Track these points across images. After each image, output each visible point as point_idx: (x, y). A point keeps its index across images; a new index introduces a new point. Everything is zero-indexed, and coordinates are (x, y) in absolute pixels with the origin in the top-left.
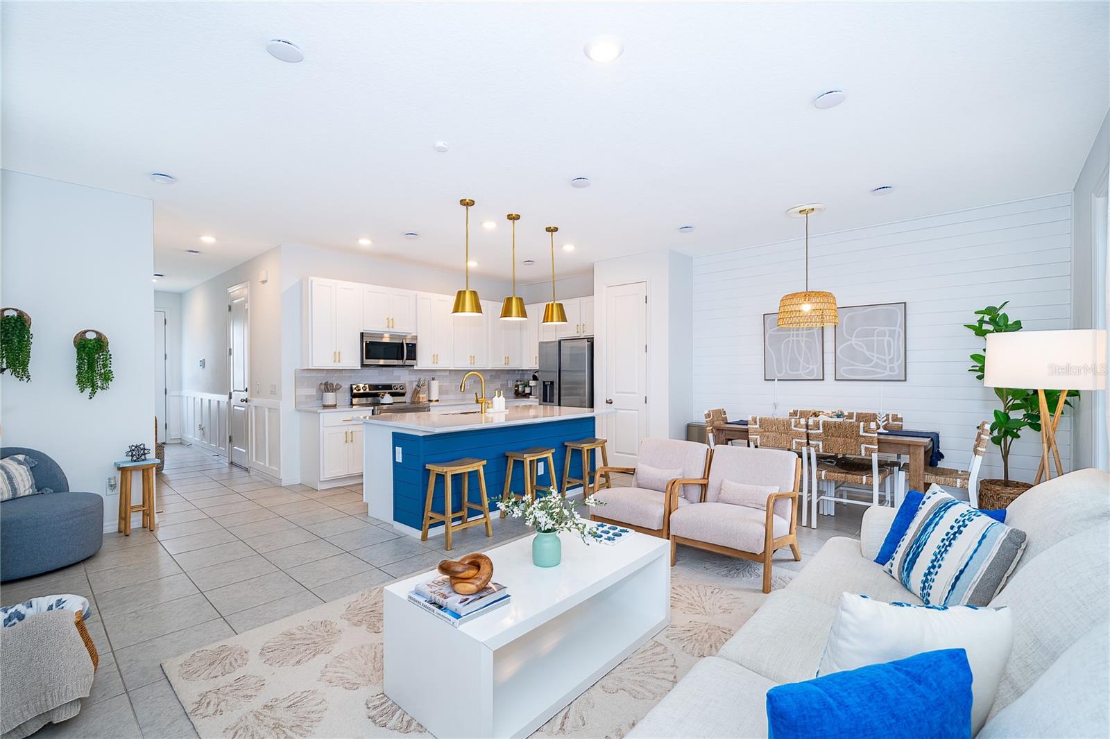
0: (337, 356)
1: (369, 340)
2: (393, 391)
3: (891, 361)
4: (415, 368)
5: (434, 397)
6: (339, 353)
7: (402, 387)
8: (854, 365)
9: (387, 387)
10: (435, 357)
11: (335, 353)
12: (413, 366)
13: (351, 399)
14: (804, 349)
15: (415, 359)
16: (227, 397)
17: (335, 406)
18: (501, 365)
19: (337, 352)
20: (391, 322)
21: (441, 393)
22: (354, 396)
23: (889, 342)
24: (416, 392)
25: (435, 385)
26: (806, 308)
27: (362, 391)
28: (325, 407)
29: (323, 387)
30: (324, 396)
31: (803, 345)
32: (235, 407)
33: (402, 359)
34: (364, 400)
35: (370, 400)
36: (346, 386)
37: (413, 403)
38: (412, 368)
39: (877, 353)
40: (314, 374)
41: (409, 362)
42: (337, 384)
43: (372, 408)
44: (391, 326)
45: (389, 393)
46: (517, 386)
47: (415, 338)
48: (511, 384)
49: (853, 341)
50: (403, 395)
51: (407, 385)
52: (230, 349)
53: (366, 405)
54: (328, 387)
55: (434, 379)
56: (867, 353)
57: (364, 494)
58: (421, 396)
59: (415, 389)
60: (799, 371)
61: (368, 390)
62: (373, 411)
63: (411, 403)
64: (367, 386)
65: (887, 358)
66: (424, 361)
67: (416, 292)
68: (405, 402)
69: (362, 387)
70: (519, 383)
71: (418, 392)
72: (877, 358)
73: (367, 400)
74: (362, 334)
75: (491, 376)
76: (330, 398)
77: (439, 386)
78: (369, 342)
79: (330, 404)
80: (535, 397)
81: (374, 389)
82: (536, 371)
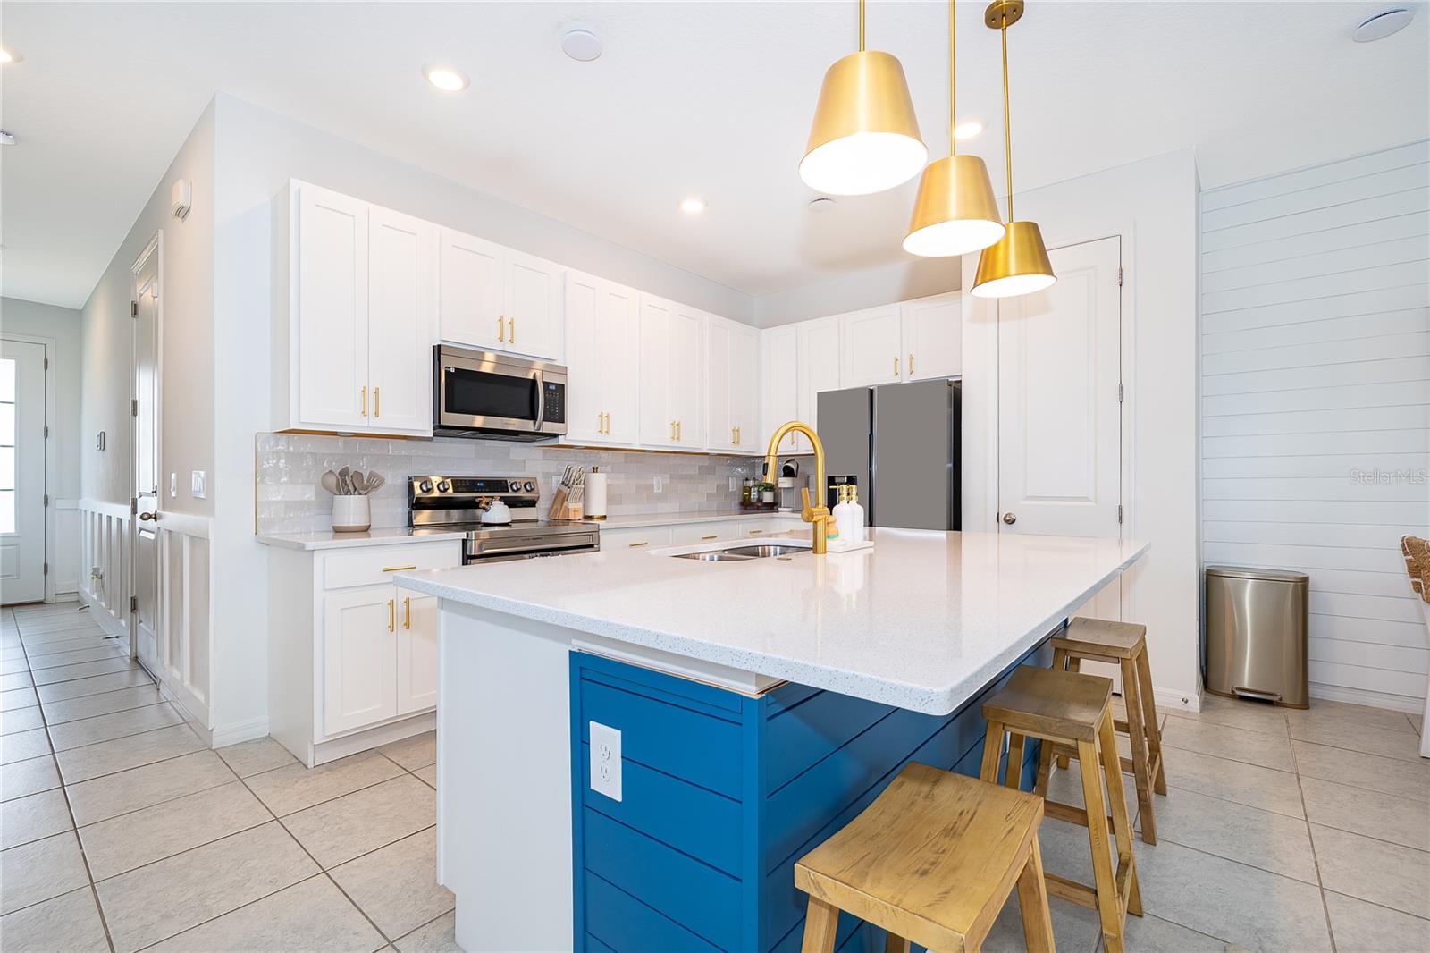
0: (371, 399)
1: (453, 364)
2: (511, 494)
4: (562, 440)
5: (597, 508)
6: (377, 392)
7: (529, 485)
9: (497, 485)
10: (604, 418)
11: (364, 391)
12: (555, 436)
13: (410, 513)
15: (562, 420)
16: (128, 508)
17: (365, 530)
18: (726, 446)
19: (372, 390)
20: (506, 327)
21: (611, 499)
22: (417, 505)
24: (560, 498)
25: (599, 483)
27: (436, 494)
28: (339, 531)
29: (332, 480)
30: (336, 503)
32: (143, 534)
33: (533, 417)
34: (441, 516)
35: (456, 515)
36: (394, 480)
37: (553, 522)
38: (552, 442)
40: (309, 445)
41: (548, 427)
42: (372, 475)
43: (463, 535)
44: (507, 337)
45: (501, 499)
46: (748, 489)
47: (563, 371)
48: (733, 485)
50: (532, 503)
51: (540, 481)
52: (135, 403)
53: (448, 527)
54: (348, 482)
55: (595, 470)
57: (441, 784)
58: (571, 506)
59: (559, 491)
61: (451, 490)
62: (464, 542)
63: (549, 524)
64: (449, 481)
66: (579, 427)
67: (565, 268)
68: (536, 521)
69: (438, 482)
70: (751, 483)
71: (566, 498)
73: (448, 515)
74: (437, 351)
75: (700, 468)
76: (351, 509)
77: (608, 486)
78: (453, 370)
79: (351, 525)
80: (790, 510)
81: (464, 489)
82: (792, 458)
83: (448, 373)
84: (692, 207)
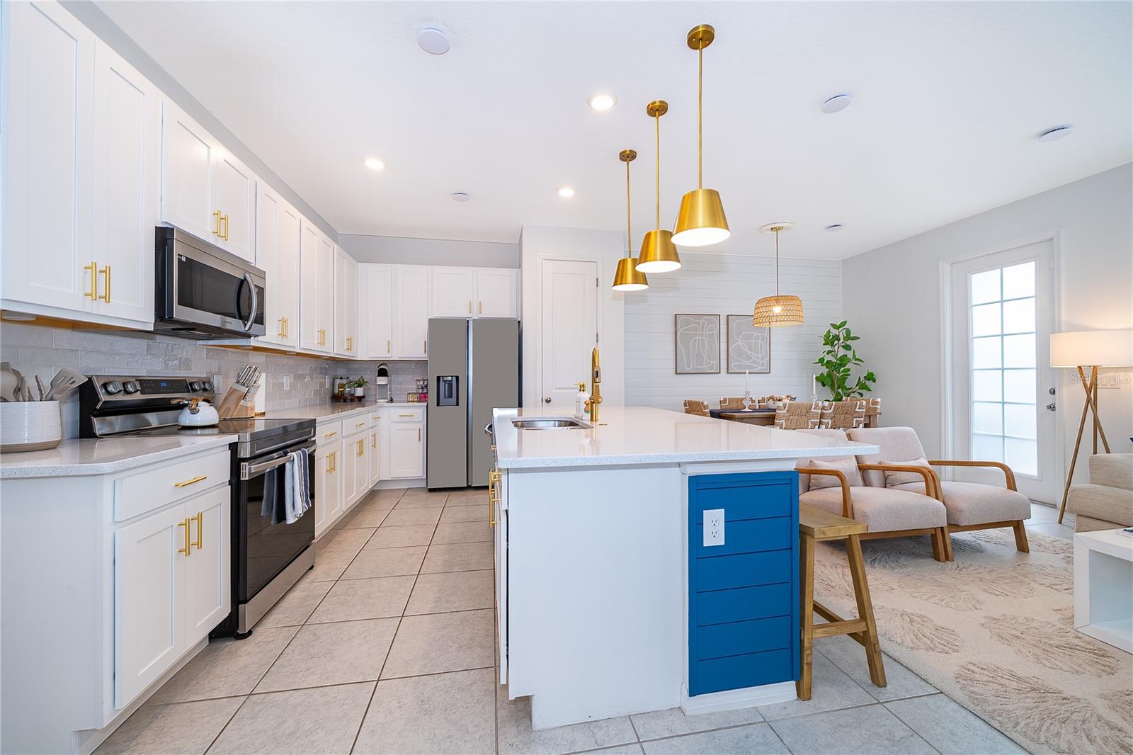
0: (100, 275)
1: (184, 252)
3: (762, 357)
5: (259, 407)
6: (105, 272)
7: (207, 384)
8: (740, 361)
9: (179, 385)
10: (283, 323)
11: (92, 268)
14: (707, 346)
15: (261, 322)
19: (100, 269)
20: (221, 222)
23: (761, 344)
24: (234, 398)
26: (777, 310)
31: (706, 343)
39: (755, 352)
41: (255, 328)
44: (222, 233)
46: (343, 386)
47: (263, 275)
48: (328, 383)
49: (740, 343)
56: (748, 352)
59: (233, 391)
60: (702, 365)
61: (139, 391)
65: (760, 356)
67: (257, 177)
70: (344, 381)
71: (242, 397)
72: (755, 356)
74: (161, 234)
75: (310, 368)
78: (184, 259)
79: (26, 442)
80: (386, 400)
81: (151, 391)
82: (384, 362)
83: (180, 260)
84: (374, 165)
